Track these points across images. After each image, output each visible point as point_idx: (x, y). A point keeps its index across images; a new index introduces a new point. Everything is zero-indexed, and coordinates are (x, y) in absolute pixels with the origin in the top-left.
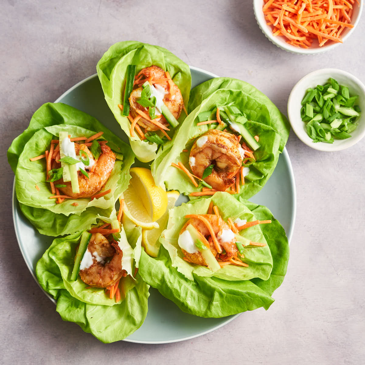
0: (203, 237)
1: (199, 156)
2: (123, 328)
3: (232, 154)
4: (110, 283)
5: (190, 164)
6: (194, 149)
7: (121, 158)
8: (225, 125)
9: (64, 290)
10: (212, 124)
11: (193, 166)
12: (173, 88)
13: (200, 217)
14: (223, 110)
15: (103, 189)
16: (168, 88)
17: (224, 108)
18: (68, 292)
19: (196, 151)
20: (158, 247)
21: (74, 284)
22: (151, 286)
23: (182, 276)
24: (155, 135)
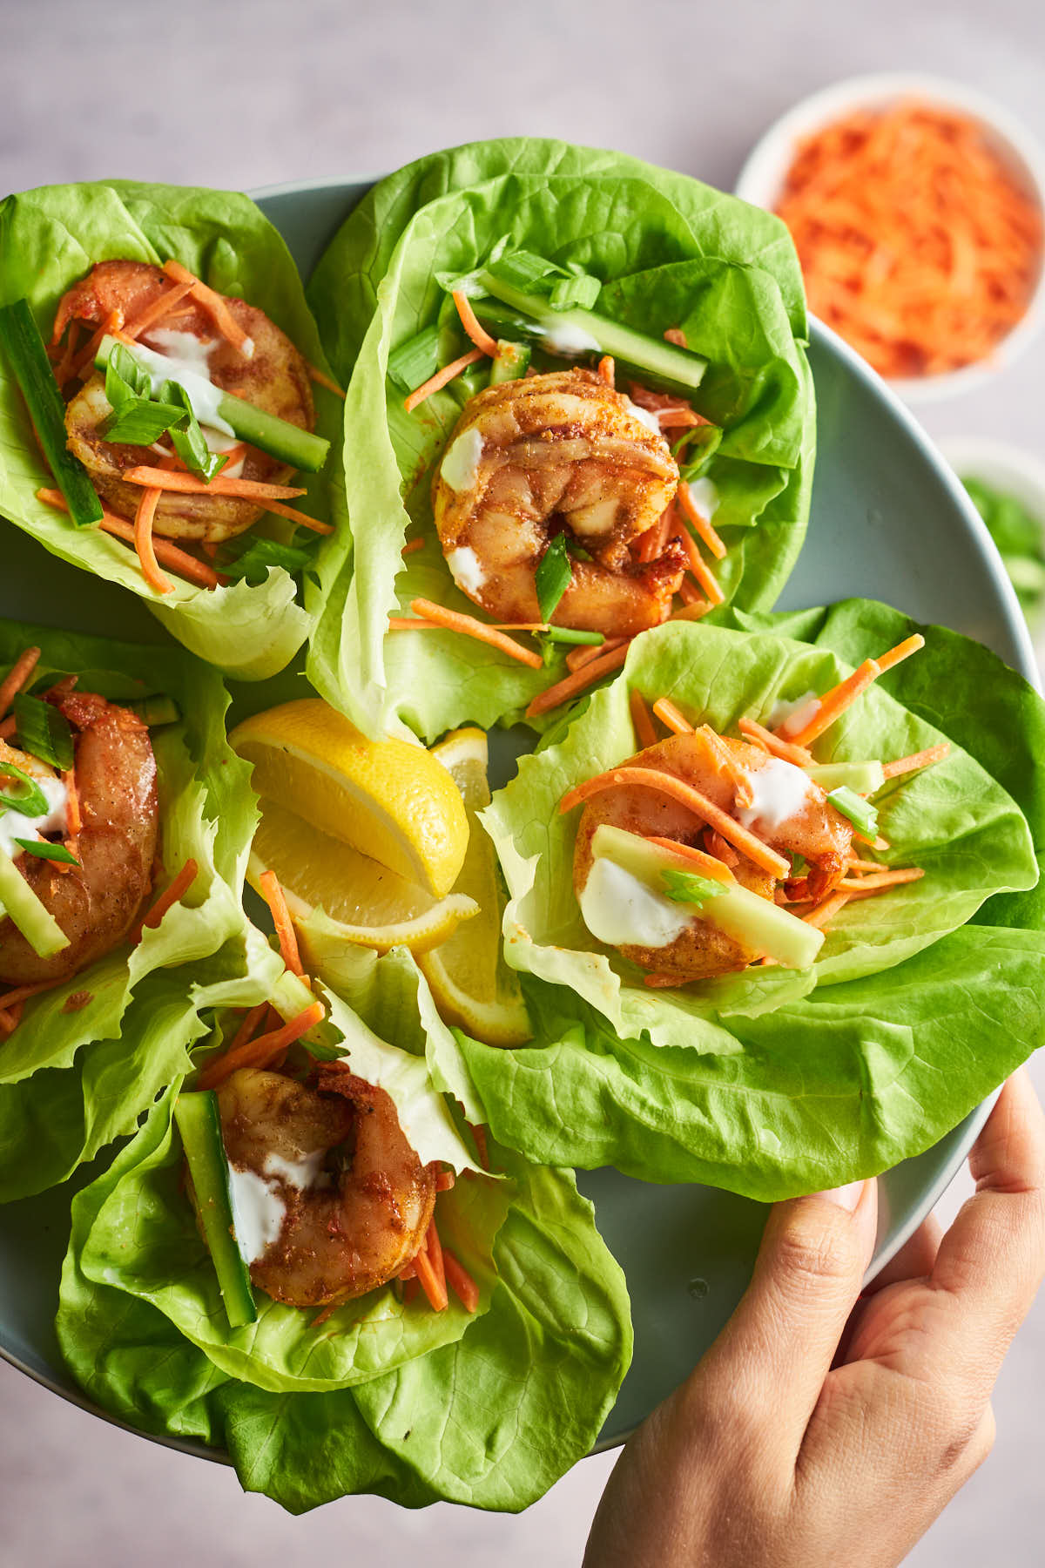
0: (681, 852)
1: (485, 530)
2: (560, 1405)
3: (615, 442)
4: (404, 1250)
5: (465, 584)
6: (446, 512)
7: (170, 715)
8: (519, 350)
9: (231, 1387)
10: (462, 375)
11: (478, 590)
12: (224, 314)
13: (624, 775)
14: (478, 292)
15: (160, 878)
16: (205, 324)
17: (479, 282)
18: (249, 1388)
19: (462, 515)
20: (515, 993)
21: (253, 1336)
22: (577, 1170)
23: (685, 1057)
24: (256, 542)
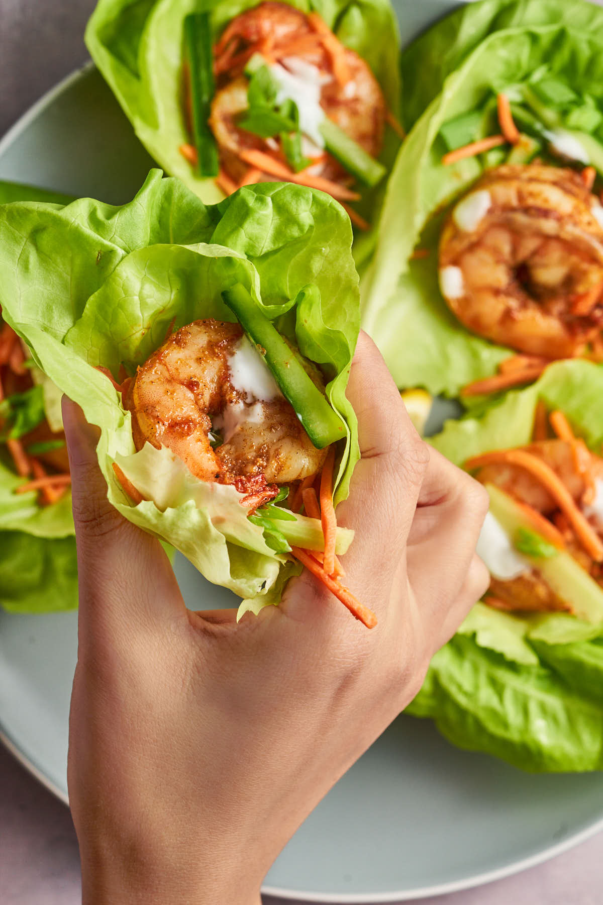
1: (472, 261)
3: (577, 231)
6: (449, 241)
8: (532, 145)
10: (490, 150)
11: (455, 299)
12: (342, 61)
13: (513, 456)
14: (518, 98)
16: (327, 63)
17: (520, 91)
19: (459, 246)
23: (495, 658)
